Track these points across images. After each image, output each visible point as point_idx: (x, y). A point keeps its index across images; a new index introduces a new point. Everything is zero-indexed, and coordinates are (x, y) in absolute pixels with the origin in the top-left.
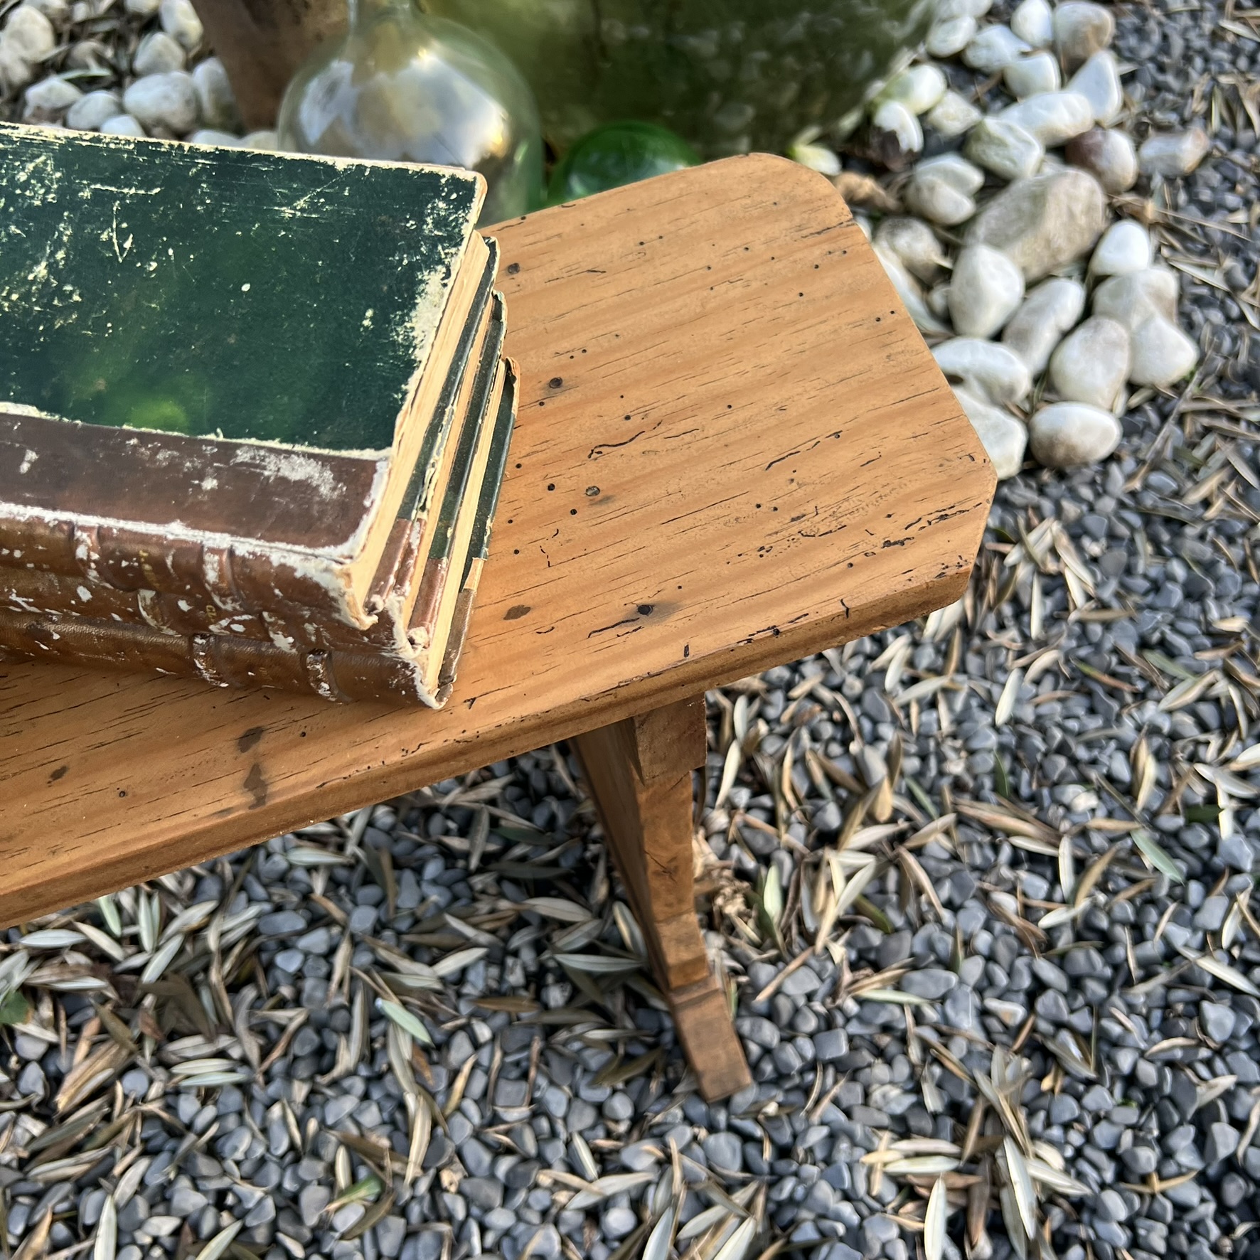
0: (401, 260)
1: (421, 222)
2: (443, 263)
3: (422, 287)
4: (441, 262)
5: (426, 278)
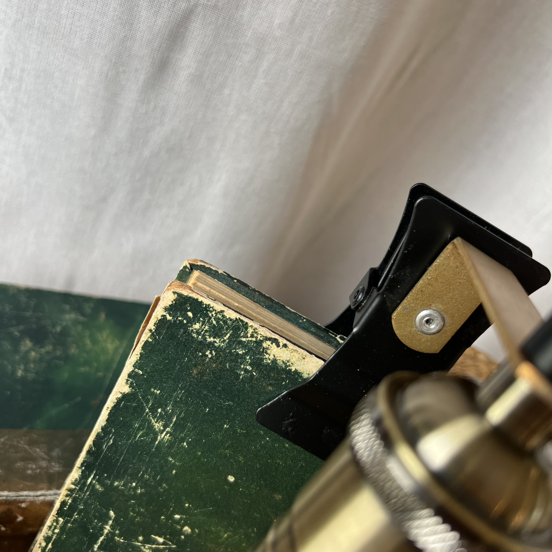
0: (246, 370)
1: (211, 346)
2: (261, 342)
3: (280, 363)
4: (259, 343)
5: (272, 357)
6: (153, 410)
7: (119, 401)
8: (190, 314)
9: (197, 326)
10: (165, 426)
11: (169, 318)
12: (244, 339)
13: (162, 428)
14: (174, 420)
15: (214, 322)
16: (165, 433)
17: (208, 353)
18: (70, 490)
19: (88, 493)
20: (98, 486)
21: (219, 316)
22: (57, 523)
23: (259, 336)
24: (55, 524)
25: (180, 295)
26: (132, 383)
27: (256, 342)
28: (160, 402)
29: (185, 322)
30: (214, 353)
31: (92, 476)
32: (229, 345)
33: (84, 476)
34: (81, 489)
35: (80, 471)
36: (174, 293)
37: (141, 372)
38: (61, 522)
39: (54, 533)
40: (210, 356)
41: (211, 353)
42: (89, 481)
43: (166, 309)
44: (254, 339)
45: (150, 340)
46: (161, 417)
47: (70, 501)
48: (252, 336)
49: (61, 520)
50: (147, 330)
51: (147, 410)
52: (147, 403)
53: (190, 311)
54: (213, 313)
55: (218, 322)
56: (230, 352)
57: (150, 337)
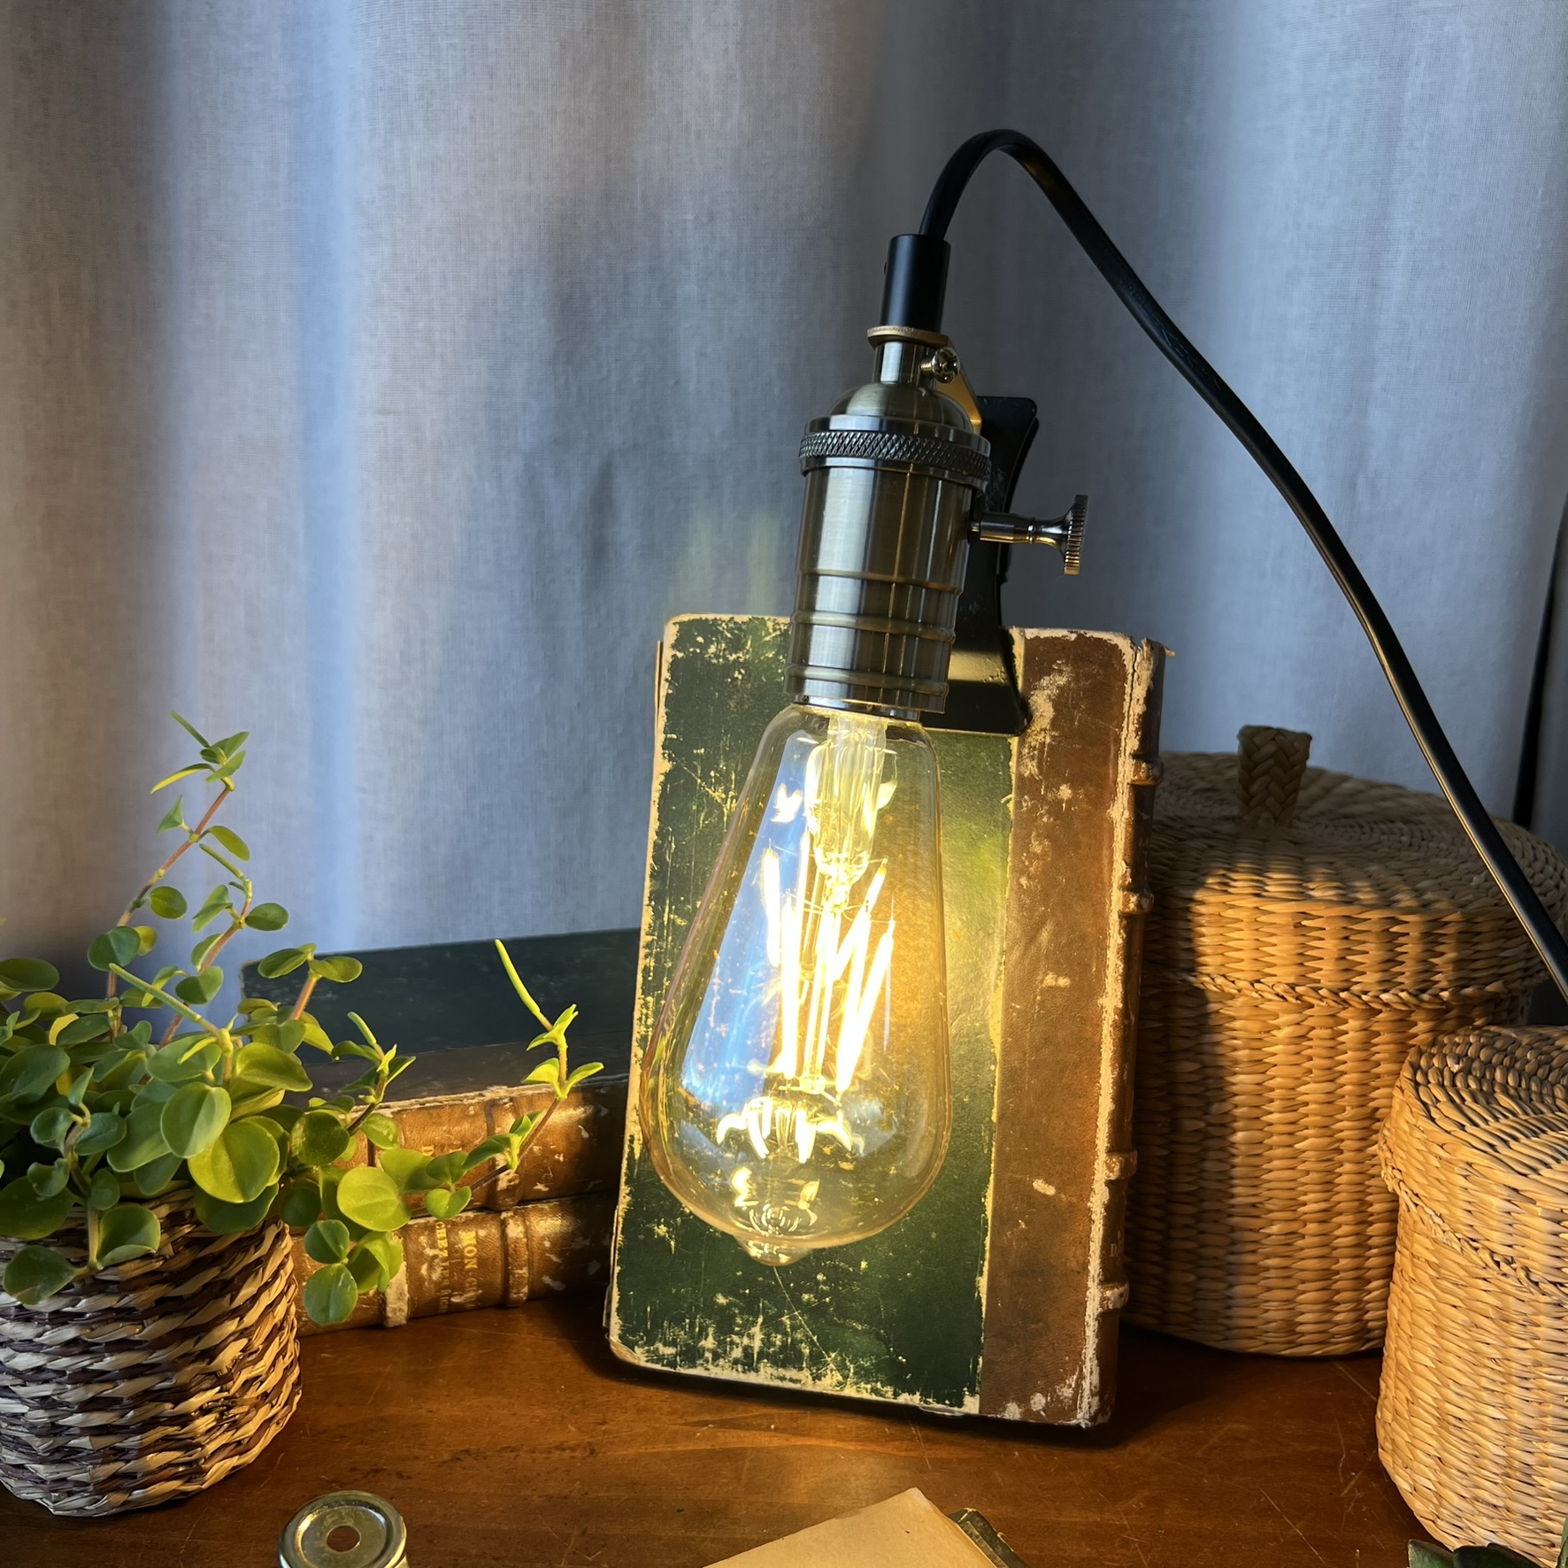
6: (706, 777)
7: (664, 785)
8: (700, 639)
9: (712, 649)
10: (726, 792)
11: (680, 655)
12: (768, 639)
13: (724, 796)
14: (733, 777)
15: (729, 635)
16: (729, 800)
17: (736, 675)
18: (648, 946)
19: (670, 938)
20: (679, 921)
21: (731, 625)
22: (647, 1008)
23: (782, 626)
24: (644, 1011)
25: (681, 624)
26: (669, 755)
27: (781, 635)
28: (708, 762)
29: (698, 651)
30: (743, 671)
31: (667, 910)
32: (756, 654)
33: (658, 915)
34: (660, 937)
35: (651, 909)
36: (675, 624)
37: (674, 736)
38: (651, 1005)
39: (647, 1027)
40: (740, 677)
41: (740, 673)
42: (666, 919)
43: (674, 647)
44: (778, 633)
45: (670, 692)
46: (718, 782)
47: (652, 964)
48: (775, 630)
49: (650, 999)
50: (663, 682)
51: (699, 781)
52: (696, 772)
53: (699, 635)
54: (724, 625)
55: (732, 634)
56: (760, 661)
57: (669, 688)
